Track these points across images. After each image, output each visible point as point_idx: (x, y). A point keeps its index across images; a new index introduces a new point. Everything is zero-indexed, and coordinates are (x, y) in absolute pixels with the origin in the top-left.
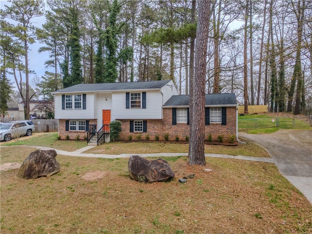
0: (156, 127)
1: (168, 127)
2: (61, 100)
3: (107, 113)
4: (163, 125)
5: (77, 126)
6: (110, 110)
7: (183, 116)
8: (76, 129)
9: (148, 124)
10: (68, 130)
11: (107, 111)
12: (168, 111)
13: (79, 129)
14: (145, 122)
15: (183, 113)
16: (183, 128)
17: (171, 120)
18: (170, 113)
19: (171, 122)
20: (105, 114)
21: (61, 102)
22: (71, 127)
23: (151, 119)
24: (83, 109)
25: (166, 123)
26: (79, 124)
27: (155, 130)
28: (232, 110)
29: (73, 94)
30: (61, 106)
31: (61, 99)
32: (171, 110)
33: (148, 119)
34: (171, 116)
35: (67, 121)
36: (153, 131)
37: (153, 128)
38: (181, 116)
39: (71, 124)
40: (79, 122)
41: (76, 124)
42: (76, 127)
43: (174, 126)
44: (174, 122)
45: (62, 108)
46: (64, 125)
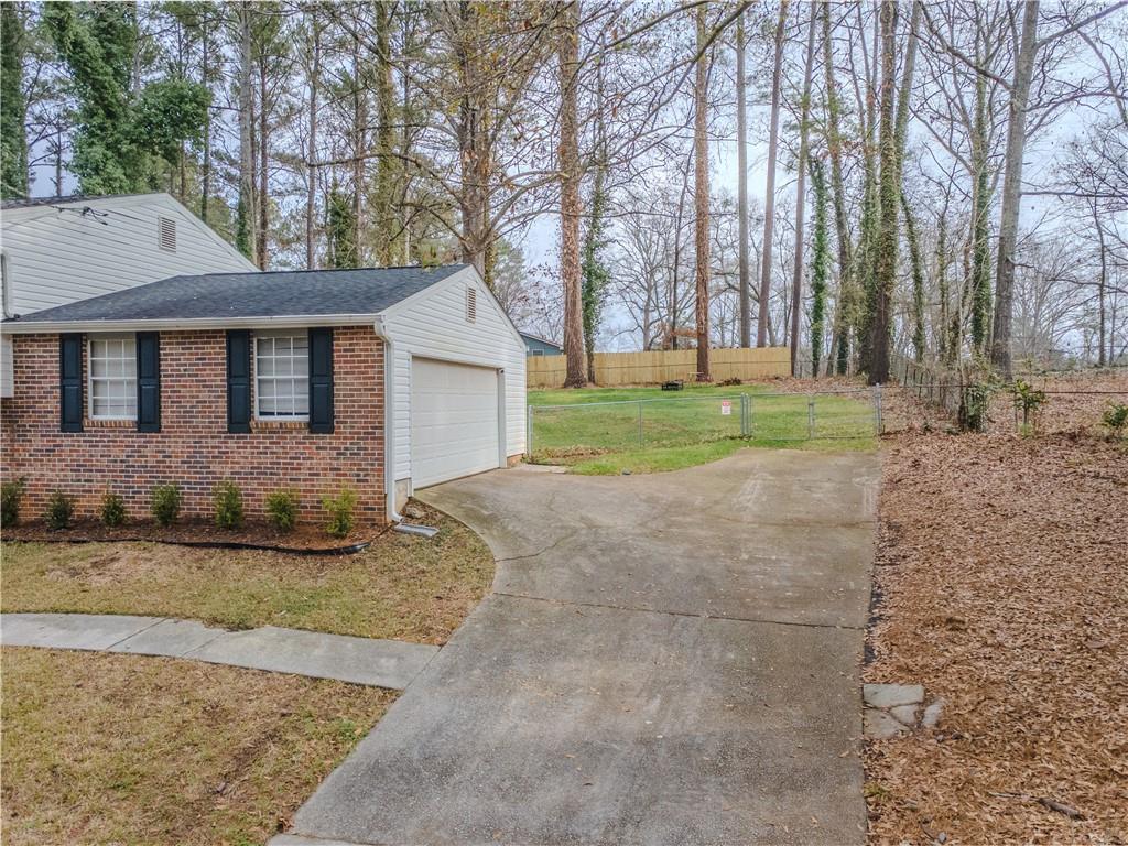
1: (38, 443)
4: (12, 431)
12: (36, 349)
15: (117, 364)
16: (115, 452)
17: (53, 404)
18: (48, 360)
19: (54, 419)
25: (26, 421)
28: (361, 346)
32: (55, 348)
34: (57, 382)
38: (112, 382)
43: (68, 441)
44: (73, 417)
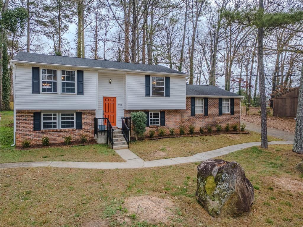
0: (174, 119)
1: (187, 118)
2: (31, 76)
3: (110, 102)
4: (182, 116)
5: (59, 121)
6: (116, 97)
7: (199, 107)
8: (55, 127)
9: (166, 116)
10: (39, 129)
11: (110, 99)
13: (63, 126)
14: (163, 113)
15: (199, 103)
16: (200, 119)
19: (190, 113)
20: (106, 102)
21: (31, 81)
22: (44, 123)
23: (170, 110)
24: (78, 94)
25: (184, 114)
26: (63, 119)
27: (174, 122)
28: (238, 101)
29: (59, 68)
30: (31, 88)
31: (31, 74)
32: (190, 100)
33: (166, 110)
34: (190, 106)
35: (37, 114)
36: (171, 123)
37: (171, 120)
38: (198, 107)
39: (44, 119)
40: (63, 115)
41: (55, 119)
42: (55, 123)
43: (192, 118)
44: (193, 114)
45: (31, 90)
46: (31, 119)
